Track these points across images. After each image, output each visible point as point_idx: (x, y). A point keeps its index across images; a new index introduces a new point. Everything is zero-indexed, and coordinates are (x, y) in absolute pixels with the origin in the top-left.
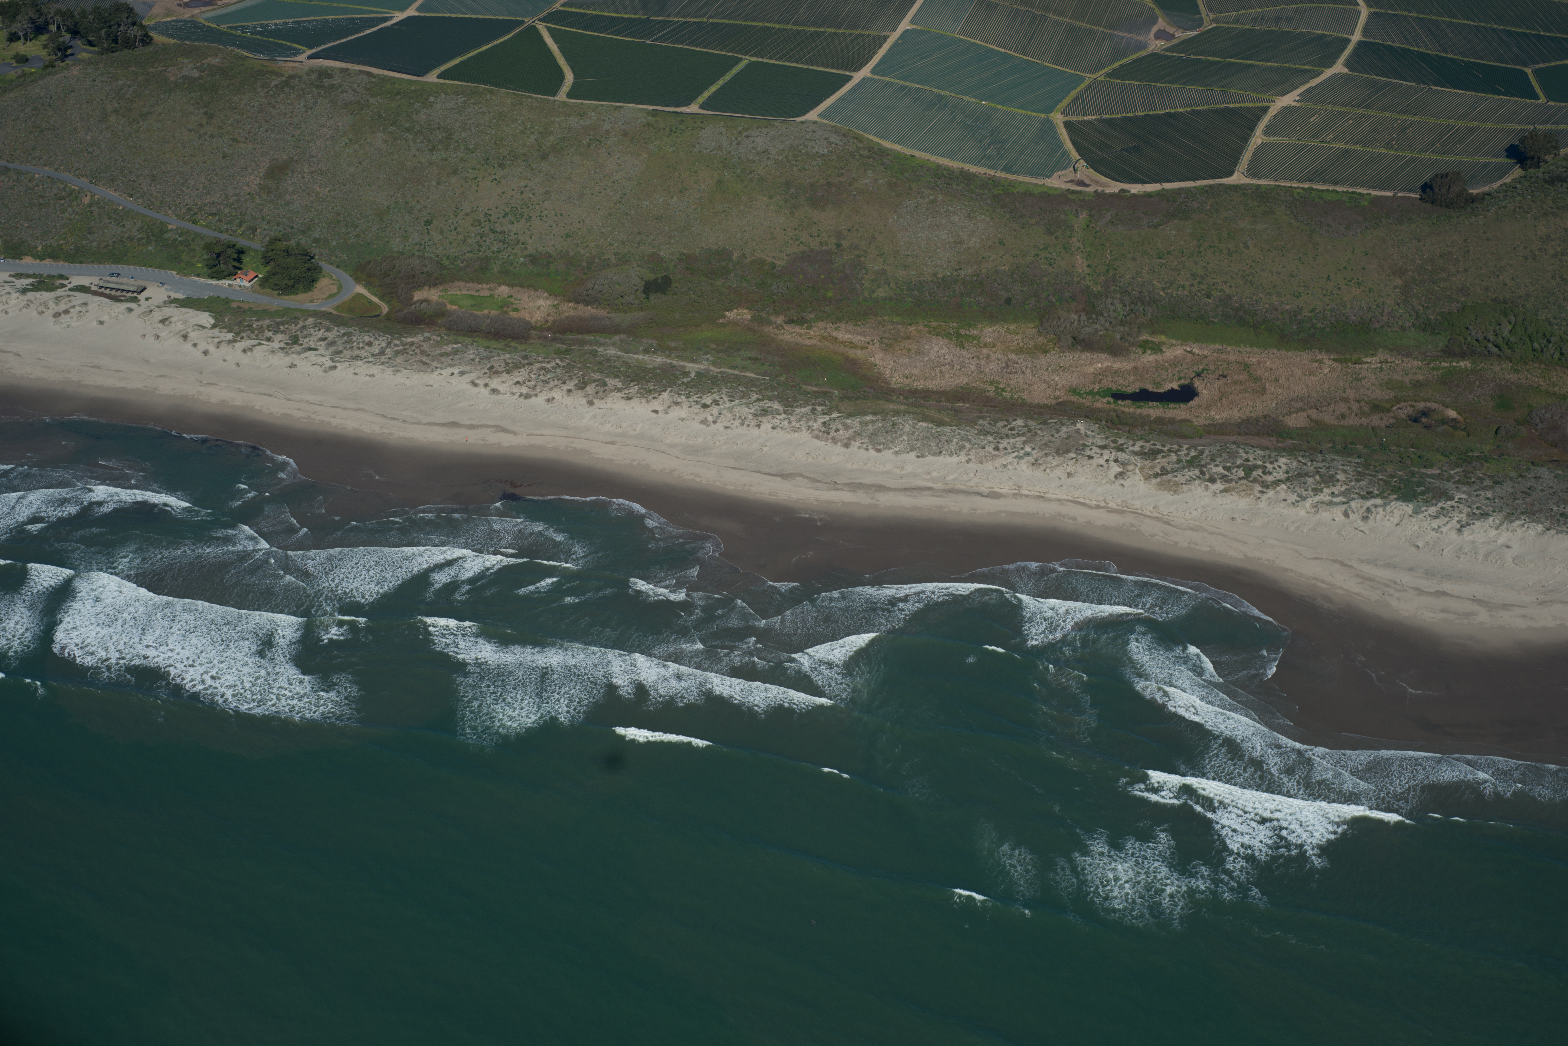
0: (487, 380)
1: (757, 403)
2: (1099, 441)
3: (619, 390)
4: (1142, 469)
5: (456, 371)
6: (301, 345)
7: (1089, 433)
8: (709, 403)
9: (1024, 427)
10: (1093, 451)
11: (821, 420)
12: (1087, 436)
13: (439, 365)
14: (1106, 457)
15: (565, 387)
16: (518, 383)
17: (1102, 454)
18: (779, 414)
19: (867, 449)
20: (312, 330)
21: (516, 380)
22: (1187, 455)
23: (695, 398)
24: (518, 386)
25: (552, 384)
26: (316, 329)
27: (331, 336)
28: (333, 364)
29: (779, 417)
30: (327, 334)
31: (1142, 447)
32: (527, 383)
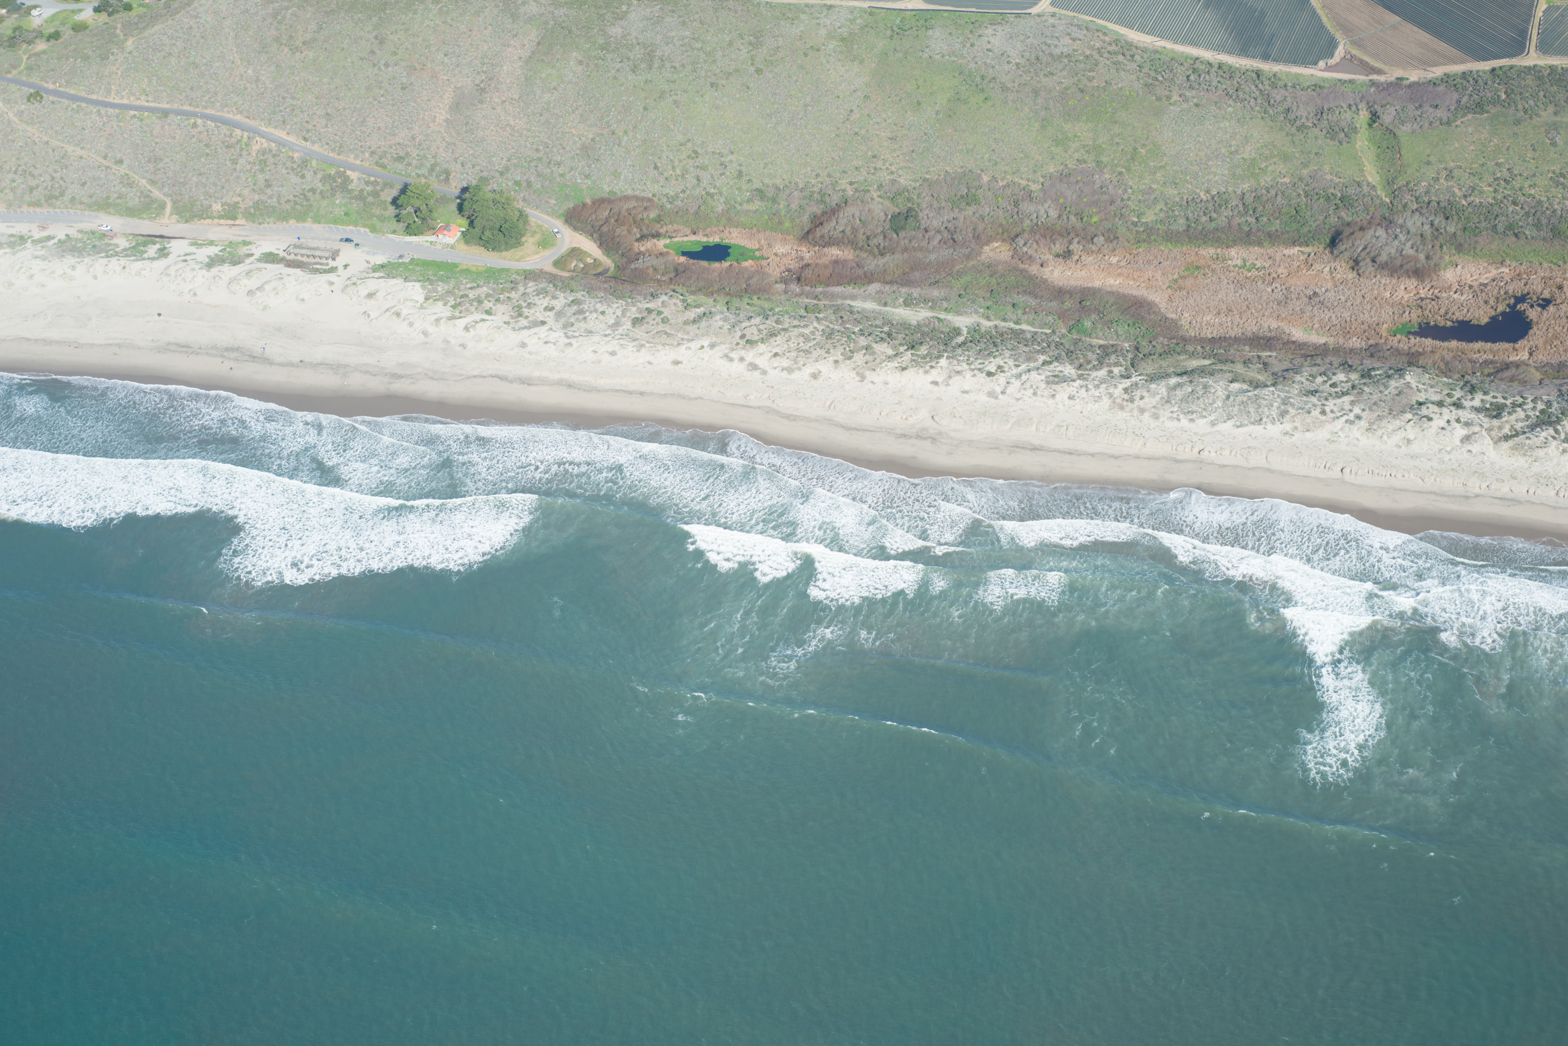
0: (743, 353)
1: (1046, 368)
2: (1433, 395)
3: (889, 358)
4: (1489, 430)
5: (706, 343)
6: (527, 317)
7: (1421, 386)
8: (993, 370)
9: (1347, 382)
10: (1431, 410)
11: (1121, 387)
12: (1419, 391)
13: (685, 337)
14: (1446, 417)
15: (831, 359)
16: (776, 355)
17: (1441, 414)
18: (1074, 381)
19: (1179, 420)
20: (536, 298)
21: (775, 351)
22: (1534, 408)
23: (976, 365)
24: (778, 358)
25: (815, 354)
26: (541, 296)
27: (558, 304)
28: (568, 341)
29: (1074, 384)
30: (554, 303)
31: (1482, 401)
32: (788, 355)
